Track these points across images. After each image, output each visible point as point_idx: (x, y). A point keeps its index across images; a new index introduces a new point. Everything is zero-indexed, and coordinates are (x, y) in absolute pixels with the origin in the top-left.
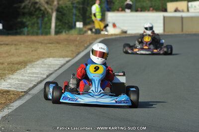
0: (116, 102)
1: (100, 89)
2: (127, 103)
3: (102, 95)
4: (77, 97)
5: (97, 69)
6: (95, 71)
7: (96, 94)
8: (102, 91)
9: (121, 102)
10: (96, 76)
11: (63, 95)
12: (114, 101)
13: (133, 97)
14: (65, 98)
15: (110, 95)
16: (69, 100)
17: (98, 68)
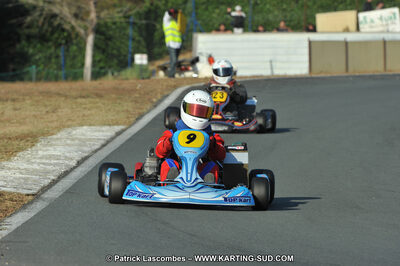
0: (226, 199)
1: (195, 175)
2: (245, 201)
3: (199, 186)
4: (153, 190)
5: (191, 138)
6: (188, 143)
7: (189, 184)
8: (200, 180)
9: (234, 199)
10: (189, 151)
11: (128, 188)
12: (221, 198)
13: (260, 191)
14: (132, 192)
15: (215, 187)
16: (139, 196)
17: (195, 136)
